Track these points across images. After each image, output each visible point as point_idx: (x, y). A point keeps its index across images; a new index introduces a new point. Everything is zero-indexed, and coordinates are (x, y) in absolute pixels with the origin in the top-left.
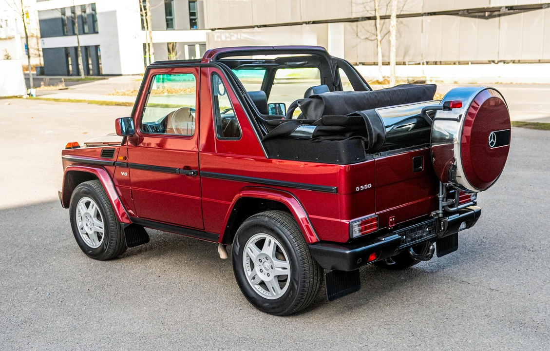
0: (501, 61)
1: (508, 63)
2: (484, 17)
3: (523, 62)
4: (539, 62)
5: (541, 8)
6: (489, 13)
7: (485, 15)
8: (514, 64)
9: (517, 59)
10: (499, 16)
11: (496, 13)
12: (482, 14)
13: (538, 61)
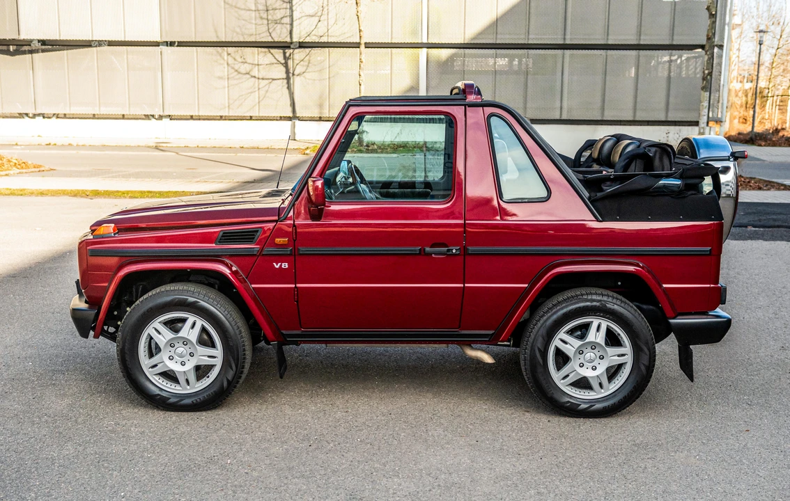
0: (39, 115)
1: (49, 118)
2: (8, 52)
3: (71, 116)
4: (94, 117)
5: (90, 46)
6: (15, 47)
7: (9, 50)
8: (59, 119)
9: (61, 111)
10: (31, 52)
11: (26, 48)
12: (5, 48)
13: (92, 116)
